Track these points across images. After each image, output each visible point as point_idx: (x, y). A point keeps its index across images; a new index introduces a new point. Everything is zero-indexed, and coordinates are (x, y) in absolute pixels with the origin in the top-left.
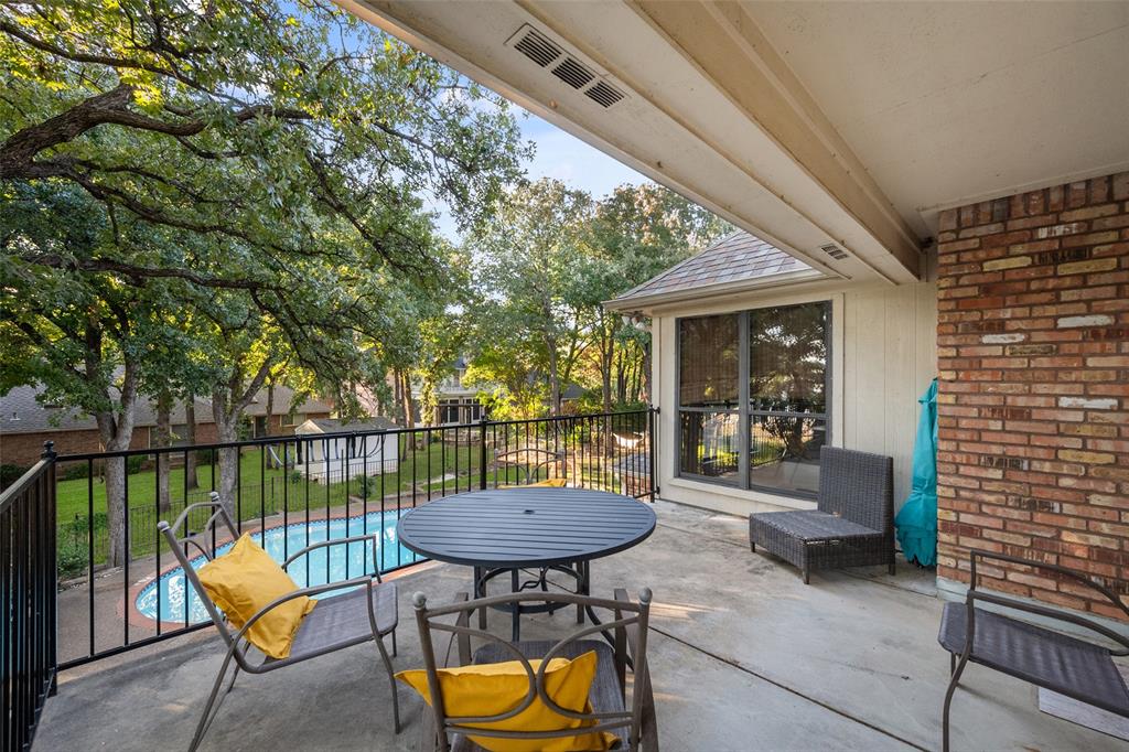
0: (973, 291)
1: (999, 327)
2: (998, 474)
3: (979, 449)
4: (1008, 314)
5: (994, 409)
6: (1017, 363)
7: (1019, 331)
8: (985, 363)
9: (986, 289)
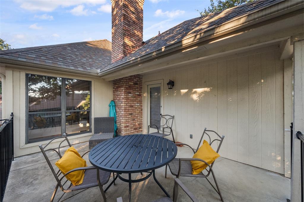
0: (128, 87)
1: (130, 93)
2: (130, 116)
3: (128, 112)
4: (131, 91)
5: (130, 106)
6: (132, 99)
7: (132, 94)
8: (129, 99)
9: (129, 87)
